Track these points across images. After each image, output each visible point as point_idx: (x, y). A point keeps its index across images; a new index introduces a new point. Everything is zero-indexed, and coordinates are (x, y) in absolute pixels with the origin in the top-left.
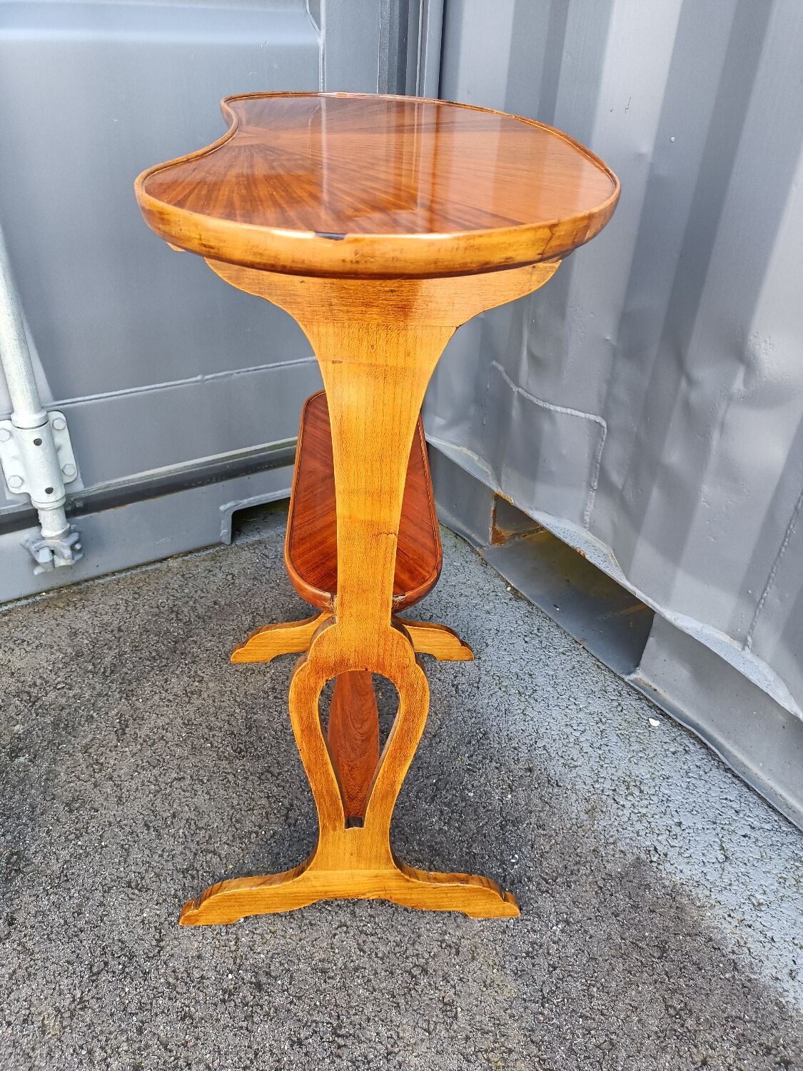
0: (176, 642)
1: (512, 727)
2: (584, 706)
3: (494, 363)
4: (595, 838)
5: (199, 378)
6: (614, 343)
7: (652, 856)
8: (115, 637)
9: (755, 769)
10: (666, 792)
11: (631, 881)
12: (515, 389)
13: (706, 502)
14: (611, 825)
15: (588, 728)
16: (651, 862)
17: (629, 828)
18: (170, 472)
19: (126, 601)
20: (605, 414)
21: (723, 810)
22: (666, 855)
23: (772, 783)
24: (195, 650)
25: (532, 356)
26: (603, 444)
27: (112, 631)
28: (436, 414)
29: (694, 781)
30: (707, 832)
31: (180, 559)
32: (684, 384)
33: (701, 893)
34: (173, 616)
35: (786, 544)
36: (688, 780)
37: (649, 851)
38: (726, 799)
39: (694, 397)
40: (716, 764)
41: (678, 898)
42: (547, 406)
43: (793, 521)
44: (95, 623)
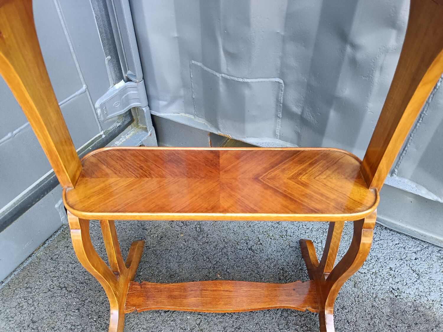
0: (78, 309)
1: (291, 258)
2: (312, 227)
3: (193, 62)
4: (368, 299)
5: (9, 135)
6: (283, 33)
7: (394, 293)
8: (34, 329)
9: (398, 223)
10: (374, 254)
11: (397, 313)
12: (218, 75)
13: (371, 112)
14: (368, 287)
15: (322, 239)
16: (396, 296)
17: (376, 284)
18: (15, 204)
19: (24, 297)
20: (282, 76)
21: (399, 250)
22: (398, 289)
23: (408, 227)
24: (95, 308)
25: (227, 53)
26: (282, 93)
27: (28, 326)
28: (159, 100)
29: (380, 242)
30: (403, 266)
31: (42, 248)
32: (349, 49)
33: (424, 300)
34: (64, 291)
35: (420, 121)
36: (377, 243)
37: (391, 291)
38: (396, 244)
39: (360, 56)
40: (380, 228)
41: (419, 309)
42: (246, 80)
43: (426, 109)
44: (12, 326)
